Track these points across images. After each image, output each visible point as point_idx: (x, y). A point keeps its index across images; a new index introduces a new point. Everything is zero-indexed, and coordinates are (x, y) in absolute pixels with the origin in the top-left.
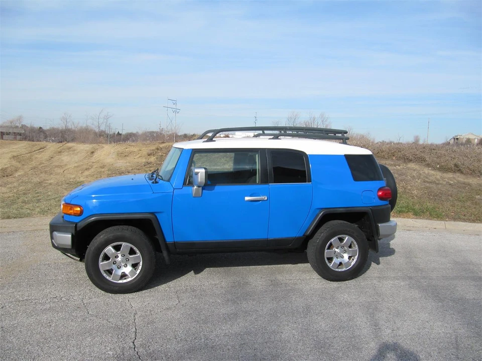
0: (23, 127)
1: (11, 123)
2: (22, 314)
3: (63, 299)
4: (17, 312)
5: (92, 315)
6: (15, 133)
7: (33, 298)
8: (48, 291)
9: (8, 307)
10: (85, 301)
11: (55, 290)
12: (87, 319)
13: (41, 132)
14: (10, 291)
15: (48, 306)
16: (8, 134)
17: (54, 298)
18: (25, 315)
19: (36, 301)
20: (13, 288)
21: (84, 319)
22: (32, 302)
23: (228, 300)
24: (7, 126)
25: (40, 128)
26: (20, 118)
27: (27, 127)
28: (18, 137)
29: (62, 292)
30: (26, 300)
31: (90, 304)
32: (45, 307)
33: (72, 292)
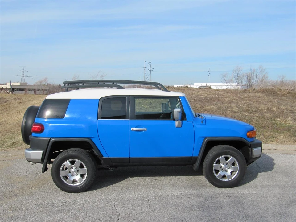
0: (48, 85)
1: (40, 83)
2: (43, 214)
3: (71, 204)
4: (40, 212)
5: (89, 216)
6: (43, 89)
7: (51, 202)
8: (61, 198)
9: (35, 208)
10: (85, 206)
11: (66, 197)
12: (86, 218)
13: (60, 88)
14: (36, 197)
15: (61, 208)
16: (39, 90)
17: (65, 203)
18: (45, 214)
19: (53, 204)
20: (39, 195)
21: (83, 218)
22: (50, 205)
23: (185, 208)
24: (38, 85)
25: (59, 85)
26: (45, 80)
27: (51, 85)
28: (45, 92)
29: (70, 198)
30: (47, 204)
31: (88, 207)
32: (58, 209)
33: (77, 199)
